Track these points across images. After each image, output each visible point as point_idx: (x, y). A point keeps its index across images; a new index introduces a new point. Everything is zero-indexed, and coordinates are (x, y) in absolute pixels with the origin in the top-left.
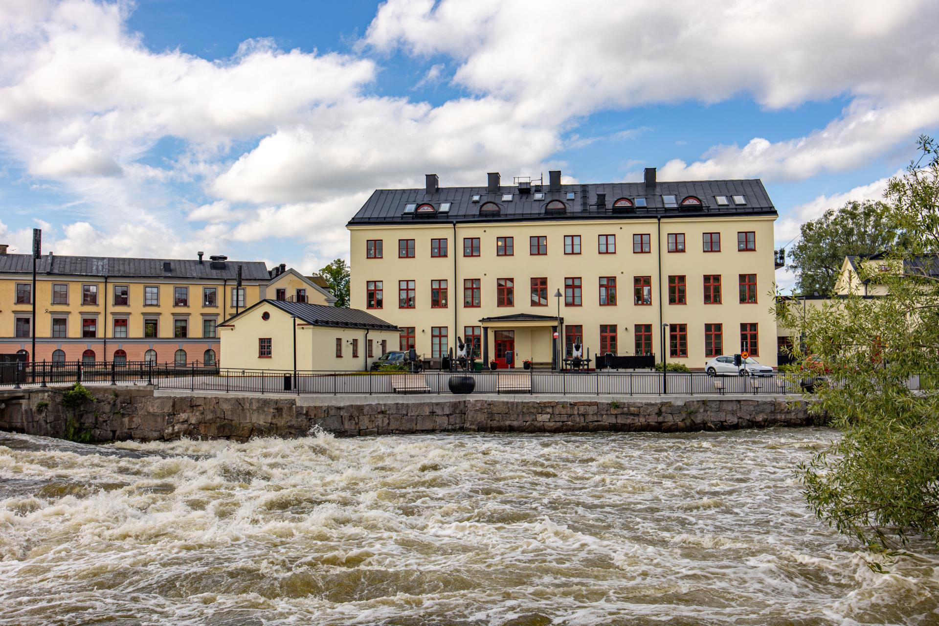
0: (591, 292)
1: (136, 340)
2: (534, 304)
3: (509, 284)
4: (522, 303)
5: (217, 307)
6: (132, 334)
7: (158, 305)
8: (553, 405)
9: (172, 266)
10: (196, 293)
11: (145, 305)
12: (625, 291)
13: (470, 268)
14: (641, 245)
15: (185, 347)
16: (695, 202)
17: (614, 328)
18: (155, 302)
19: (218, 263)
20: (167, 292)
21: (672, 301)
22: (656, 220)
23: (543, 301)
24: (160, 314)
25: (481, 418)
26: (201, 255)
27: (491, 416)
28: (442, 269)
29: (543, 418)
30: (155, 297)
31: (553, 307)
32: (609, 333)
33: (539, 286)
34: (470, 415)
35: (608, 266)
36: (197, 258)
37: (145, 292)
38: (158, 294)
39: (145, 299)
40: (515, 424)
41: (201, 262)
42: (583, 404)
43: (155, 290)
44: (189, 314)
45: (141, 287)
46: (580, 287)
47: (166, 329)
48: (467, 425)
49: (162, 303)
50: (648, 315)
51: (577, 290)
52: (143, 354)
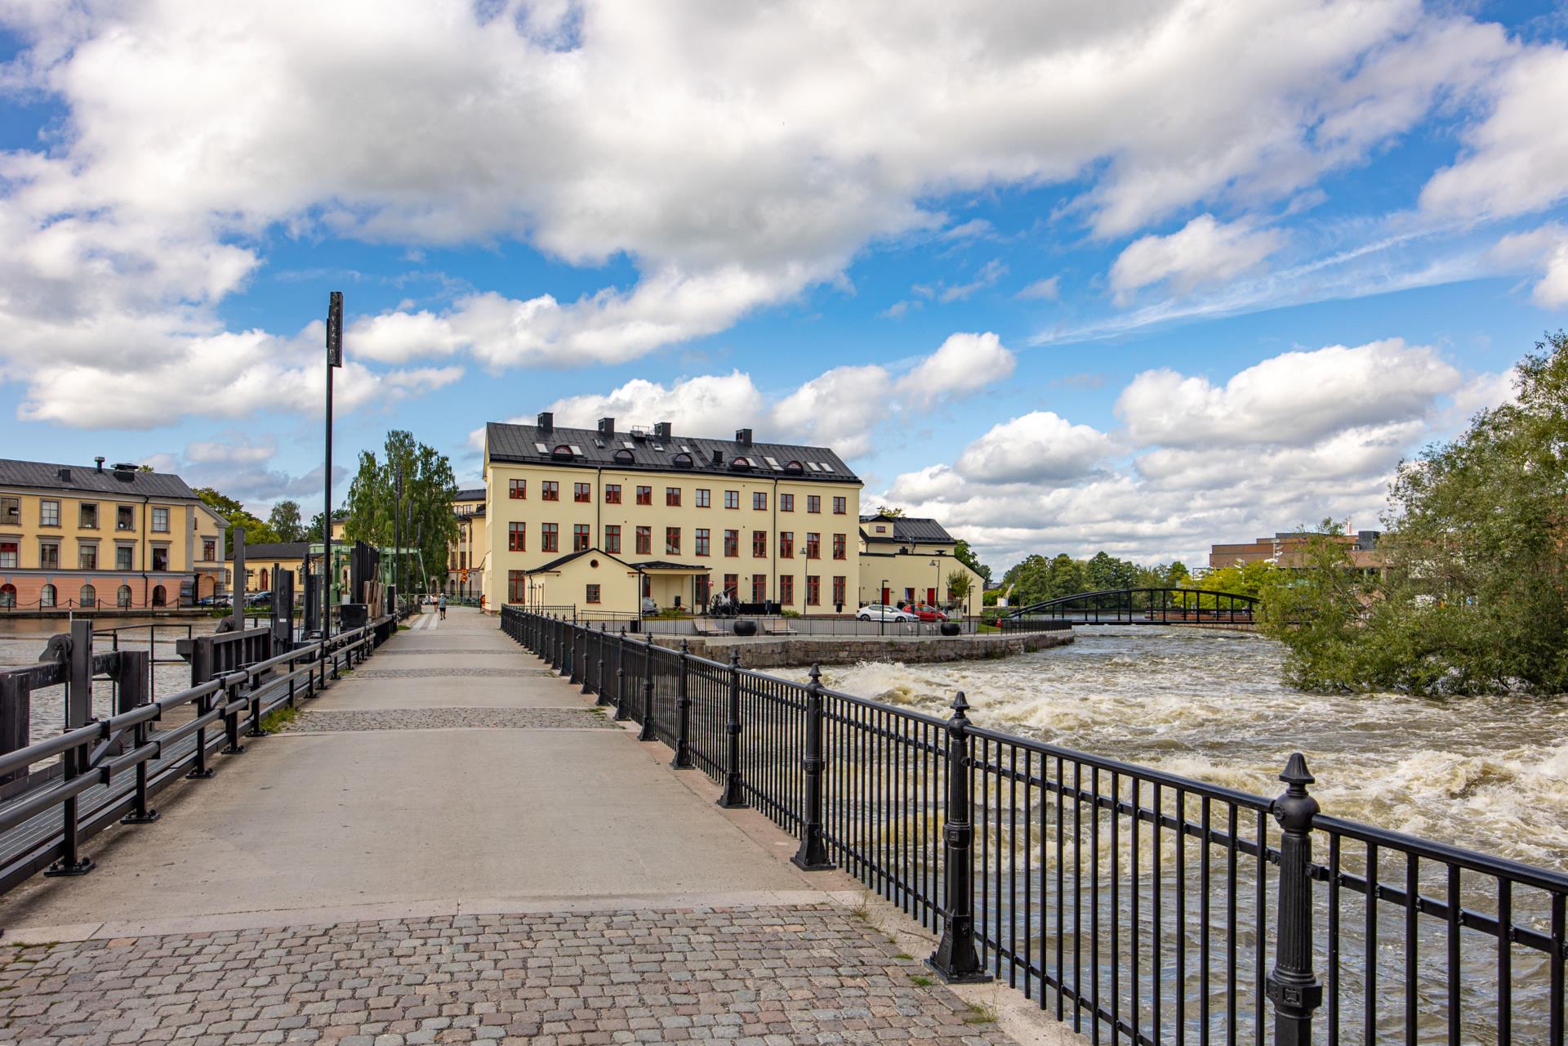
0: (717, 544)
1: (29, 572)
2: (668, 552)
3: (646, 533)
4: (659, 550)
5: (134, 531)
6: (24, 564)
7: (58, 526)
8: (849, 644)
9: (73, 475)
10: (108, 512)
11: (42, 526)
12: (745, 544)
13: (612, 514)
14: (759, 503)
15: (93, 581)
16: (797, 467)
17: (735, 577)
18: (54, 522)
19: (125, 473)
20: (71, 509)
21: (782, 555)
22: (773, 481)
23: (675, 550)
24: (61, 538)
25: (800, 655)
26: (100, 461)
27: (807, 653)
28: (585, 514)
29: (843, 654)
30: (54, 514)
31: (687, 555)
32: (731, 580)
33: (673, 537)
34: (792, 652)
35: (733, 520)
36: (95, 465)
37: (41, 510)
38: (58, 511)
39: (42, 518)
40: (825, 659)
41: (100, 470)
42: (870, 643)
43: (54, 506)
44: (99, 539)
45: (36, 502)
46: (708, 538)
47: (69, 557)
48: (791, 661)
49: (63, 522)
50: (763, 566)
51: (705, 541)
52: (38, 590)
